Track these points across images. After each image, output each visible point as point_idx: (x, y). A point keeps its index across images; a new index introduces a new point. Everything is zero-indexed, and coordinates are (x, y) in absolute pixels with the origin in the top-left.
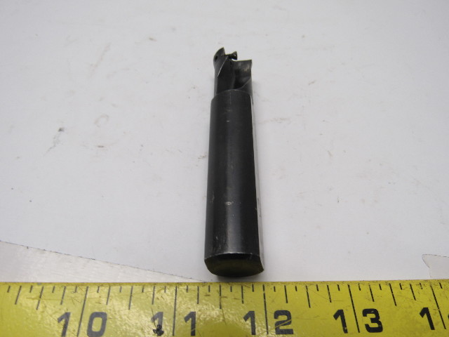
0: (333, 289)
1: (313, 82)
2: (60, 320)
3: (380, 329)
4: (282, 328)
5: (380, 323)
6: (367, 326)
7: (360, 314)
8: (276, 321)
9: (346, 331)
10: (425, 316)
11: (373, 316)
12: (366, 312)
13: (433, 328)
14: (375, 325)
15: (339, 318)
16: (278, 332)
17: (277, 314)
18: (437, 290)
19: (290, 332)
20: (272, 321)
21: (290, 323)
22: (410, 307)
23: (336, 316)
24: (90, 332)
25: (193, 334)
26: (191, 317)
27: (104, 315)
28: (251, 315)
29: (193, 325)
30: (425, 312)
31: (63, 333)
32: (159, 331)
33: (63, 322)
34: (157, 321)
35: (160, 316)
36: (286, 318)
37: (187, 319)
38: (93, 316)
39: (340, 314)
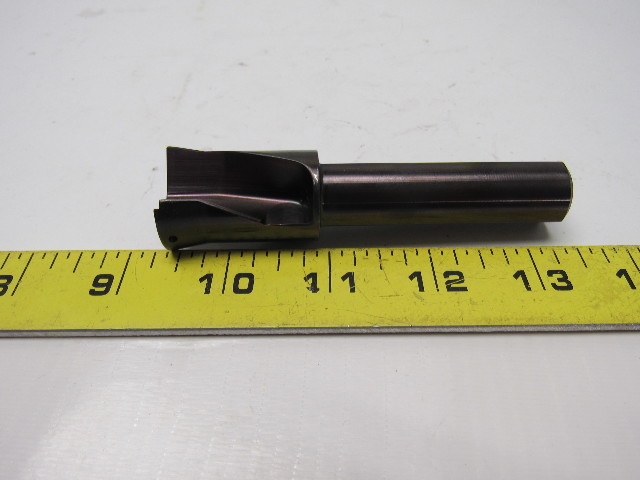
1: (454, 85)
2: (201, 280)
3: (570, 287)
4: (453, 286)
5: (569, 283)
6: (554, 285)
7: (544, 275)
8: (447, 280)
9: (529, 289)
10: (623, 276)
11: (560, 276)
12: (550, 273)
13: (633, 287)
14: (564, 284)
15: (520, 278)
16: (449, 289)
17: (447, 274)
18: (636, 255)
19: (465, 289)
20: (442, 281)
21: (463, 282)
22: (604, 269)
23: (516, 276)
24: (237, 290)
25: (353, 290)
26: (349, 276)
27: (251, 276)
28: (417, 275)
29: (352, 283)
30: (622, 273)
31: (207, 291)
32: (314, 288)
33: (206, 281)
34: (310, 281)
35: (313, 276)
36: (457, 277)
37: (344, 278)
38: (238, 276)
39: (520, 274)
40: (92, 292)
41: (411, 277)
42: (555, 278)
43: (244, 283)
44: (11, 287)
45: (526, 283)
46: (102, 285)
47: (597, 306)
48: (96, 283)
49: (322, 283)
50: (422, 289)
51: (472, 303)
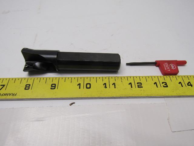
0: (153, 78)
2: (78, 85)
3: (167, 87)
5: (167, 85)
6: (163, 86)
7: (161, 83)
9: (157, 87)
11: (165, 84)
12: (163, 83)
13: (182, 86)
14: (166, 86)
15: (155, 84)
16: (138, 87)
17: (138, 83)
18: (184, 78)
19: (142, 87)
20: (137, 85)
21: (142, 85)
22: (176, 82)
23: (154, 84)
24: (87, 88)
25: (115, 88)
26: (114, 84)
27: (90, 84)
28: (130, 84)
29: (115, 86)
30: (180, 83)
31: (80, 88)
32: (106, 87)
33: (79, 86)
34: (105, 85)
35: (105, 84)
36: (140, 84)
37: (113, 84)
38: (87, 84)
39: (155, 83)
40: (51, 89)
41: (129, 84)
42: (164, 84)
43: (88, 86)
44: (30, 87)
45: (157, 85)
46: (53, 87)
47: (173, 91)
48: (52, 86)
49: (107, 86)
50: (132, 87)
51: (144, 91)
